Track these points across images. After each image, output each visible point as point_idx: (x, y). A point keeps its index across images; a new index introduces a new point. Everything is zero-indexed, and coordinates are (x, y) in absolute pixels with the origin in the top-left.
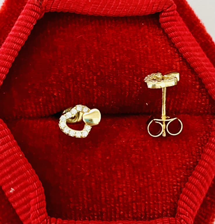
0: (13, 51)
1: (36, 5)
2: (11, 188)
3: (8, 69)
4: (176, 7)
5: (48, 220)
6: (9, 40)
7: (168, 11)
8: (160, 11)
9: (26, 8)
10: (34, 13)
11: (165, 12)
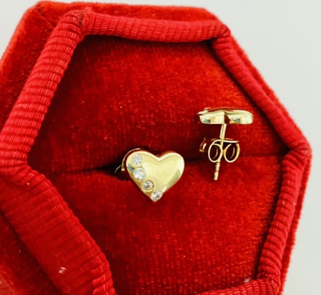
0: (52, 83)
1: (75, 24)
2: (62, 268)
3: (47, 109)
8: (216, 36)
10: (73, 34)
11: (221, 38)
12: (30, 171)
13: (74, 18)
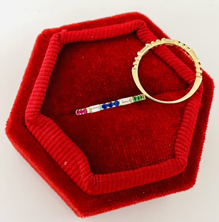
0: (48, 72)
1: (56, 41)
2: (65, 162)
3: (47, 85)
4: (146, 25)
5: (94, 177)
6: (44, 67)
7: (142, 28)
8: (136, 29)
9: (51, 44)
10: (56, 46)
11: (139, 29)
12: (42, 117)
13: (56, 38)
